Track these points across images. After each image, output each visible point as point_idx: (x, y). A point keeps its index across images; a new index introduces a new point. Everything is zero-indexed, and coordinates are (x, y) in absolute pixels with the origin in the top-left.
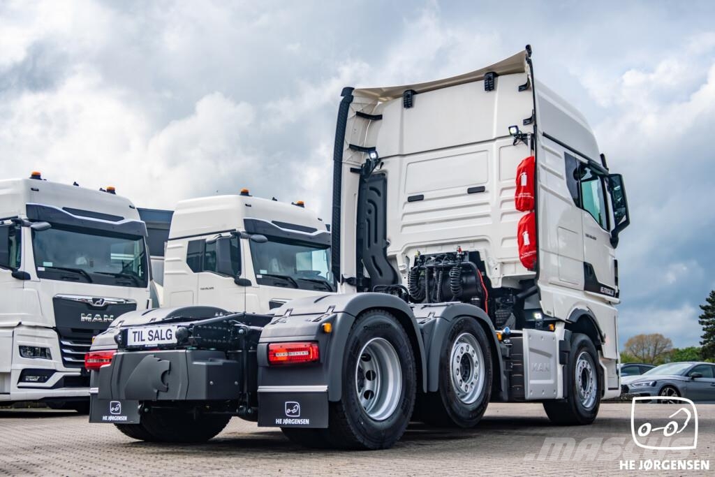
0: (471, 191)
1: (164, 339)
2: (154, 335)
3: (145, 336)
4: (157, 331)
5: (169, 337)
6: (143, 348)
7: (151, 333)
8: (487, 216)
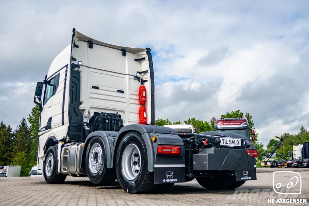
0: (119, 91)
1: (236, 144)
2: (232, 142)
3: (228, 142)
4: (233, 140)
5: (238, 143)
6: (227, 147)
7: (230, 141)
8: (125, 102)
